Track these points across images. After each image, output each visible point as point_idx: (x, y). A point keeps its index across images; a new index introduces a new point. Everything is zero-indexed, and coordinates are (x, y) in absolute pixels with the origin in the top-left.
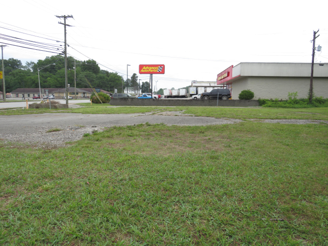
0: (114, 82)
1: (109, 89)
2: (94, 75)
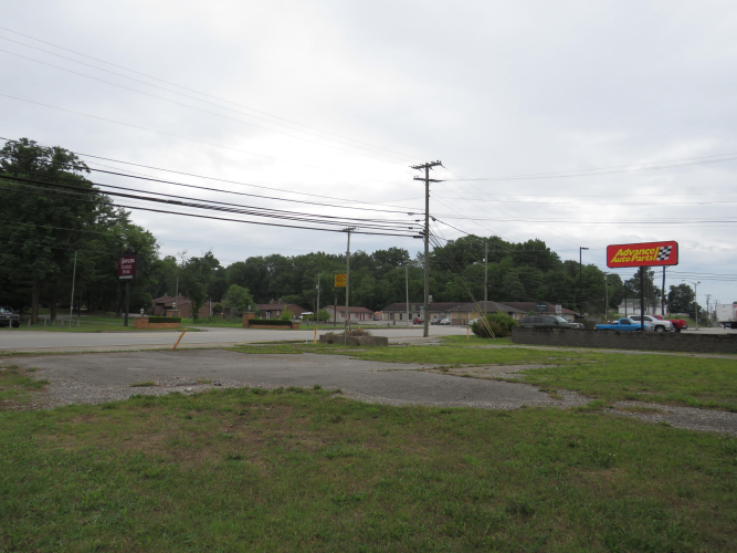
0: (588, 287)
1: (574, 305)
2: (541, 274)
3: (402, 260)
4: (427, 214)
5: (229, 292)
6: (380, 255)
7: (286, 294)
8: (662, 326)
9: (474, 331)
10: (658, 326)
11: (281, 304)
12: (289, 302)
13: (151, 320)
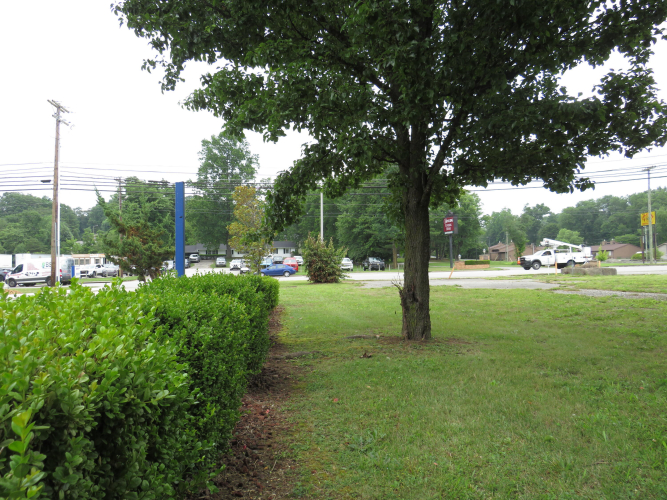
5: (559, 236)
7: (621, 234)
11: (613, 244)
12: (624, 242)
13: (466, 263)
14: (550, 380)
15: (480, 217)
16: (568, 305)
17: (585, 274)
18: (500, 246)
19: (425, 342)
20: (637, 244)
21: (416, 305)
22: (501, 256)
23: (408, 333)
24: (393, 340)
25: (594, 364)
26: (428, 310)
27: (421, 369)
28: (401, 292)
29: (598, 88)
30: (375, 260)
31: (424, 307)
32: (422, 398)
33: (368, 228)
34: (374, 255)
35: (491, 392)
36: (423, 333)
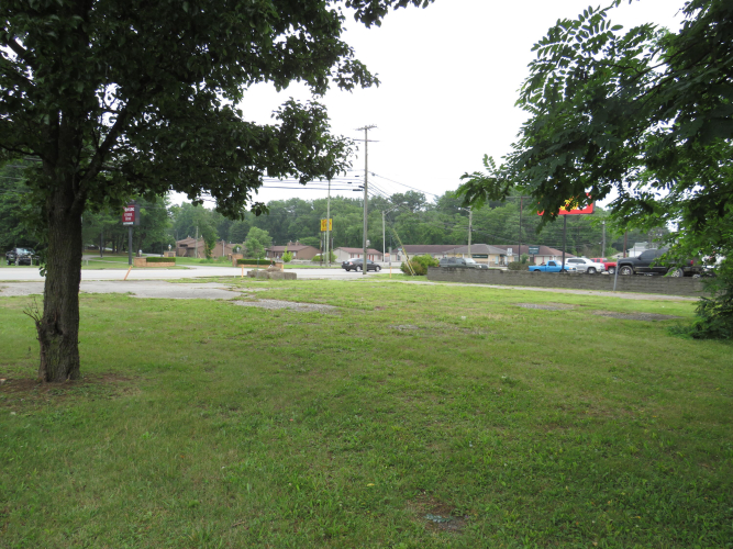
3: (419, 203)
4: (366, 171)
5: (249, 234)
6: (397, 199)
7: (305, 236)
8: (594, 268)
9: (403, 270)
10: (590, 268)
11: (298, 246)
12: (307, 244)
13: (148, 260)
14: (210, 422)
15: (168, 207)
16: (244, 320)
17: (269, 278)
18: (189, 241)
19: (71, 383)
20: (317, 247)
21: (59, 339)
22: (189, 252)
23: (47, 374)
24: (24, 384)
25: (255, 396)
26: (76, 342)
27: (58, 426)
28: (38, 324)
29: (277, 114)
30: (26, 252)
31: (71, 341)
32: (49, 474)
33: (17, 208)
34: (23, 245)
35: (141, 449)
36: (68, 372)
